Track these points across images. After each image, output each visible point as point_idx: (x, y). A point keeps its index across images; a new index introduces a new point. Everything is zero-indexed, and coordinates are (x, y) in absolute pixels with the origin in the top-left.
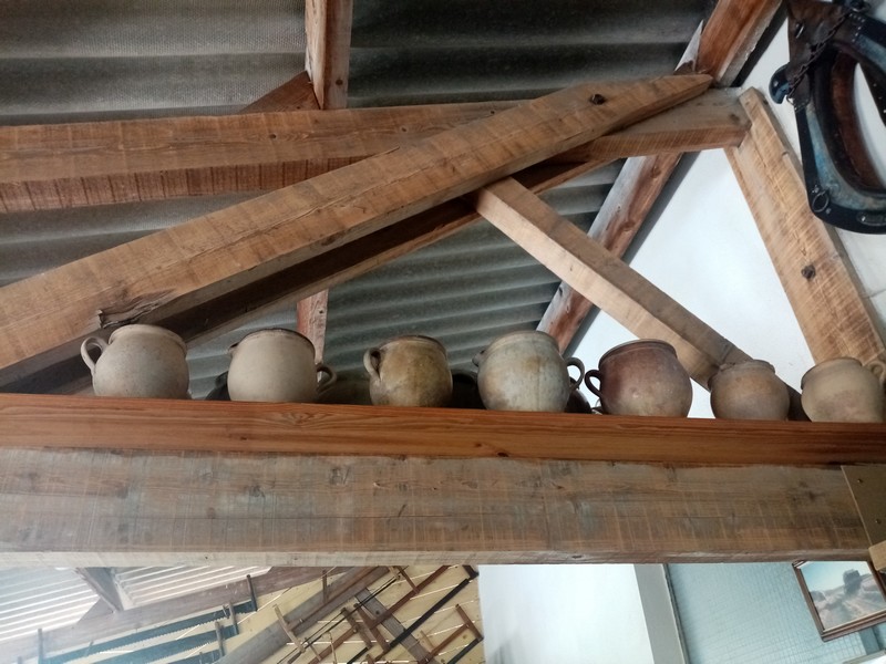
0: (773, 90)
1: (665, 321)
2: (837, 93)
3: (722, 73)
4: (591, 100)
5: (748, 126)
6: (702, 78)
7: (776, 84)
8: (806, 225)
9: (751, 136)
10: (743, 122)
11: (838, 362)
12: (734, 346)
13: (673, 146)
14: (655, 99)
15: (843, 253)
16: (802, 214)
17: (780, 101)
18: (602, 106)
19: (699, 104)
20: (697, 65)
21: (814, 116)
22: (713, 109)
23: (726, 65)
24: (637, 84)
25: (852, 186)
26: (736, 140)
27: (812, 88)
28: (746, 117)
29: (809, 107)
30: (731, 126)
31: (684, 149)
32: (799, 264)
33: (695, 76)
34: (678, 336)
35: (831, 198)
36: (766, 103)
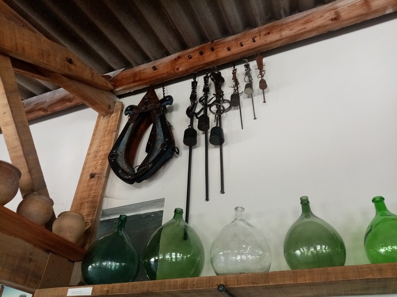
0: (127, 110)
1: (27, 161)
2: (142, 127)
3: (117, 90)
4: (67, 58)
5: (112, 113)
6: (110, 86)
7: (129, 109)
8: (103, 159)
9: (110, 117)
10: (111, 110)
11: (77, 214)
12: (46, 186)
13: (83, 99)
14: (89, 79)
15: (107, 177)
16: (105, 155)
17: (126, 115)
18: (69, 64)
19: (102, 93)
20: (112, 80)
21: (131, 128)
22: (106, 98)
23: (120, 88)
24: (88, 68)
25: (125, 158)
26: (105, 114)
27: (137, 119)
28: (113, 110)
29: (132, 124)
30: (106, 109)
31: (86, 103)
32: (91, 170)
33: (108, 83)
34: (27, 170)
35: (117, 157)
36: (122, 111)
